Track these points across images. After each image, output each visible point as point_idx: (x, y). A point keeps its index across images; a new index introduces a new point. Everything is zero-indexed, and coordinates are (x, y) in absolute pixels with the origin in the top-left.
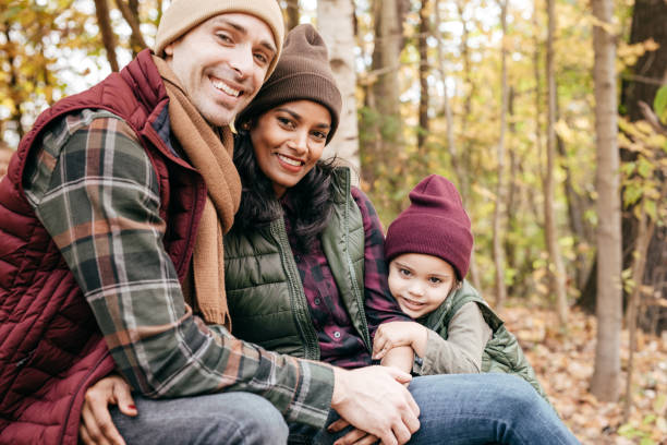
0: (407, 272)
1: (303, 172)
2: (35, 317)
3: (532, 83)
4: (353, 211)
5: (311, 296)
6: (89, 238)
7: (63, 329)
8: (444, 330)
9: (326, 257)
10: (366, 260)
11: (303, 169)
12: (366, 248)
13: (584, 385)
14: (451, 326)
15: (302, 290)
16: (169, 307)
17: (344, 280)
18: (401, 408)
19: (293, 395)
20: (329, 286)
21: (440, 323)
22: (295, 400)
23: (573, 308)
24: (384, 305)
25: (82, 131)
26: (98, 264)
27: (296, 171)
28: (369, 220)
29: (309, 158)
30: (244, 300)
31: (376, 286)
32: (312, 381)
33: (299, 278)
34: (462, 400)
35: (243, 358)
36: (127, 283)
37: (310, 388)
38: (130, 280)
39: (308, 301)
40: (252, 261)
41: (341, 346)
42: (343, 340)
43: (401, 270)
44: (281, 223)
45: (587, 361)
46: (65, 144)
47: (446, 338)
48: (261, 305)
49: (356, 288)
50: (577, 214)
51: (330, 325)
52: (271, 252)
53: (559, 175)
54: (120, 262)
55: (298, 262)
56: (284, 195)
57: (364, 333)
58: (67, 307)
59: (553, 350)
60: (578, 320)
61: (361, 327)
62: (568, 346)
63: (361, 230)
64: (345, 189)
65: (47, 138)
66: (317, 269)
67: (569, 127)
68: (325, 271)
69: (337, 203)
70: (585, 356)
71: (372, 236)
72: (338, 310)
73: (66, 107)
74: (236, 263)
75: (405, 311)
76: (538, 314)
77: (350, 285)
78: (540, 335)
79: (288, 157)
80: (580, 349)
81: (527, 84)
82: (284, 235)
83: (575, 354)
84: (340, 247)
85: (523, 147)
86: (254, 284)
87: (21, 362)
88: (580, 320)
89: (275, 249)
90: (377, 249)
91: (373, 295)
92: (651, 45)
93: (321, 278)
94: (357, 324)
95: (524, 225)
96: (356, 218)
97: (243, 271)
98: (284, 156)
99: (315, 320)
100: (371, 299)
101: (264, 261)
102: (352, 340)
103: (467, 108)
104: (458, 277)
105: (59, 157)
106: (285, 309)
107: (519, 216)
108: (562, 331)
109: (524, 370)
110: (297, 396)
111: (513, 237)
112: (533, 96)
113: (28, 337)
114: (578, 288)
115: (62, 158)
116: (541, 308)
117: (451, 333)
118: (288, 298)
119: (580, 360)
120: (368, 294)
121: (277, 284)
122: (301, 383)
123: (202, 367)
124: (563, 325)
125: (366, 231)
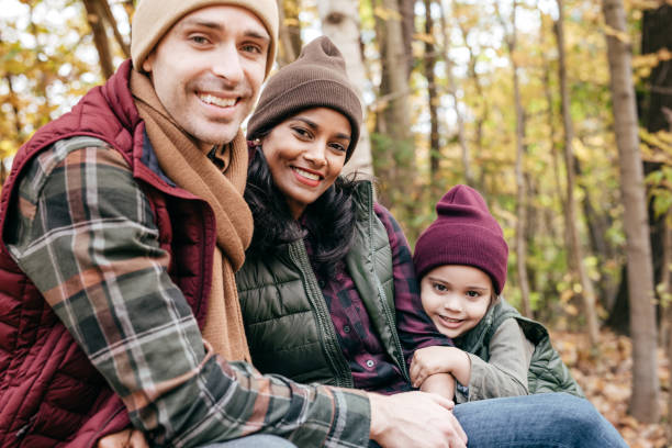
0: (443, 287)
1: (321, 188)
2: (33, 378)
3: (544, 105)
4: (378, 228)
5: (339, 323)
6: (82, 293)
7: (65, 388)
8: (484, 349)
9: (353, 279)
10: (395, 279)
11: (321, 183)
12: (394, 266)
13: (622, 407)
14: (492, 345)
15: (329, 317)
16: (187, 352)
17: (373, 303)
18: (448, 434)
19: (328, 430)
20: (358, 310)
21: (480, 343)
22: (331, 434)
23: (602, 329)
24: (419, 326)
25: (58, 169)
26: (99, 321)
27: (314, 186)
28: (395, 237)
29: (328, 173)
30: (267, 334)
31: (408, 307)
32: (348, 414)
33: (325, 305)
34: (516, 425)
35: (272, 399)
36: (135, 336)
37: (347, 423)
38: (137, 333)
39: (336, 329)
40: (272, 290)
41: (375, 375)
42: (377, 368)
43: (434, 286)
44: (300, 245)
45: (623, 383)
46: (43, 188)
47: (488, 359)
48: (285, 338)
49: (388, 311)
50: (598, 233)
51: (362, 354)
52: (293, 279)
53: (578, 194)
54: (122, 314)
55: (322, 288)
56: (303, 215)
57: (399, 359)
58: (67, 364)
59: (586, 373)
60: (608, 341)
61: (395, 354)
62: (601, 368)
63: (388, 247)
64: (367, 205)
65: (23, 182)
66: (344, 294)
67: (584, 145)
68: (353, 294)
69: (361, 221)
70: (621, 377)
71: (400, 254)
72: (370, 337)
73: (42, 142)
74: (255, 293)
75: (442, 330)
76: (568, 336)
77: (380, 308)
78: (572, 358)
79: (305, 170)
80: (614, 370)
81: (537, 105)
82: (305, 259)
83: (609, 376)
84: (367, 267)
85: (538, 168)
86: (277, 316)
87: (21, 431)
88: (611, 340)
89: (297, 275)
90: (406, 267)
91: (406, 317)
92: (665, 55)
93: (348, 302)
94: (391, 350)
95: (543, 248)
96: (381, 235)
97: (264, 302)
98: (300, 169)
99: (346, 351)
100: (404, 321)
101: (286, 290)
102: (387, 368)
103: (479, 132)
104: (497, 289)
105: (38, 204)
106: (312, 341)
107: (538, 239)
108: (595, 352)
109: (571, 388)
110: (333, 431)
111: (533, 261)
112: (544, 117)
113: (26, 401)
114: (605, 308)
115: (41, 204)
116: (569, 331)
117: (493, 353)
118: (314, 329)
119: (615, 382)
120: (400, 316)
121: (302, 315)
122: (337, 416)
123: (225, 417)
124: (594, 346)
125: (393, 249)
